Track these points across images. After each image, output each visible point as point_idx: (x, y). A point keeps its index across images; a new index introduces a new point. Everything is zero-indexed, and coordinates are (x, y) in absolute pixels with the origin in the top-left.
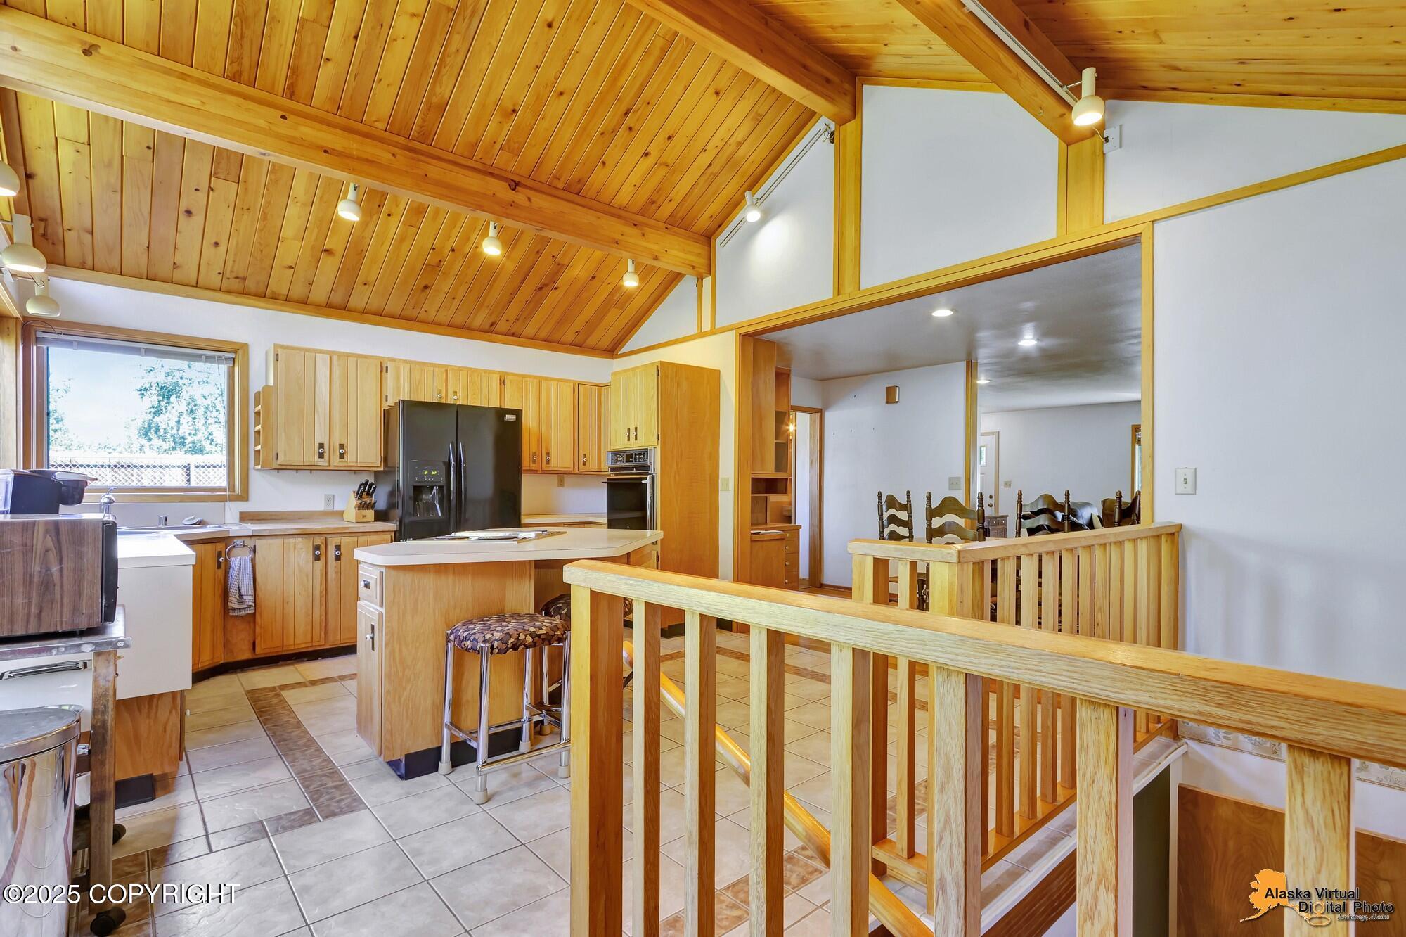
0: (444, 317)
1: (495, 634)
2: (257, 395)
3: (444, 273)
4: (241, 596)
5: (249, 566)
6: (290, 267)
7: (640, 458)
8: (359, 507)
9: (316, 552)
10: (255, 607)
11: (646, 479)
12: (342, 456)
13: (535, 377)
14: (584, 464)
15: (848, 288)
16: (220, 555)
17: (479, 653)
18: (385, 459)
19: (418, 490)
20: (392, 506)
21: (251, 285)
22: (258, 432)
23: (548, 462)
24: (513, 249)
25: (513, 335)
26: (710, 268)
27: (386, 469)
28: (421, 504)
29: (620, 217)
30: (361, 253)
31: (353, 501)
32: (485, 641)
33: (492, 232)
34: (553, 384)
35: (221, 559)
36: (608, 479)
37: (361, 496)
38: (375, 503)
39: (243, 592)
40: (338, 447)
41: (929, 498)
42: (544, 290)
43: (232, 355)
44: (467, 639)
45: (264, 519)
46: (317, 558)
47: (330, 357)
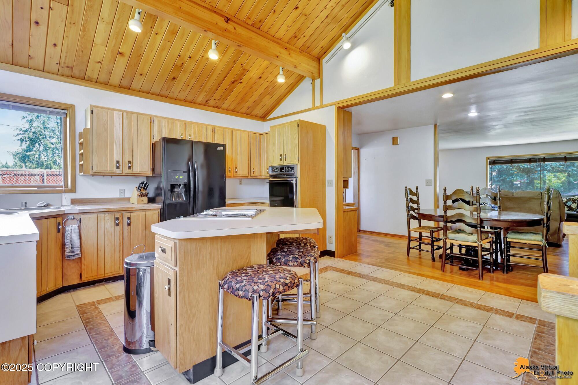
0: (182, 96)
1: (260, 286)
2: (81, 134)
3: (184, 71)
4: (72, 248)
5: (77, 230)
6: (99, 62)
7: (289, 170)
8: (139, 196)
9: (117, 222)
10: (81, 254)
11: (293, 180)
12: (129, 168)
13: (229, 129)
14: (253, 173)
15: (403, 81)
16: (59, 224)
17: (250, 300)
18: (154, 170)
19: (173, 186)
20: (158, 195)
21: (76, 72)
22: (81, 154)
23: (236, 172)
24: (223, 56)
25: (217, 107)
26: (320, 74)
27: (154, 175)
28: (175, 193)
29: (278, 43)
30: (140, 56)
31: (136, 193)
32: (254, 292)
33: (213, 46)
34: (238, 132)
35: (60, 227)
36: (270, 181)
37: (140, 190)
38: (148, 194)
39: (74, 245)
40: (127, 163)
41: (445, 190)
42: (235, 83)
43: (66, 111)
44: (240, 289)
45: (85, 203)
46: (117, 225)
47: (122, 113)
